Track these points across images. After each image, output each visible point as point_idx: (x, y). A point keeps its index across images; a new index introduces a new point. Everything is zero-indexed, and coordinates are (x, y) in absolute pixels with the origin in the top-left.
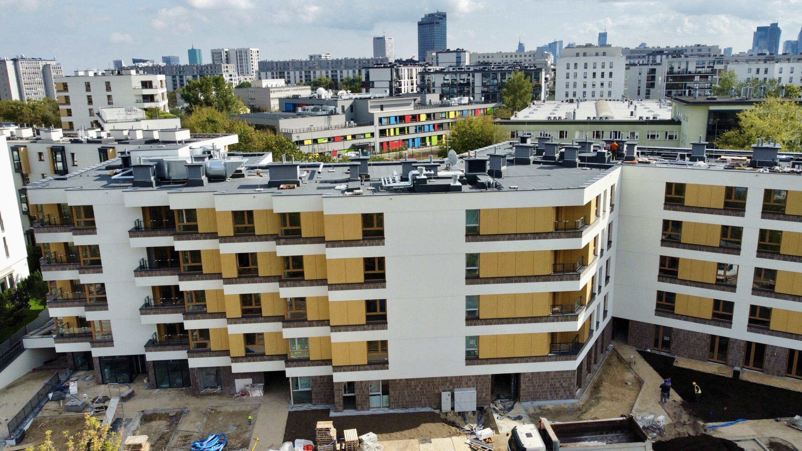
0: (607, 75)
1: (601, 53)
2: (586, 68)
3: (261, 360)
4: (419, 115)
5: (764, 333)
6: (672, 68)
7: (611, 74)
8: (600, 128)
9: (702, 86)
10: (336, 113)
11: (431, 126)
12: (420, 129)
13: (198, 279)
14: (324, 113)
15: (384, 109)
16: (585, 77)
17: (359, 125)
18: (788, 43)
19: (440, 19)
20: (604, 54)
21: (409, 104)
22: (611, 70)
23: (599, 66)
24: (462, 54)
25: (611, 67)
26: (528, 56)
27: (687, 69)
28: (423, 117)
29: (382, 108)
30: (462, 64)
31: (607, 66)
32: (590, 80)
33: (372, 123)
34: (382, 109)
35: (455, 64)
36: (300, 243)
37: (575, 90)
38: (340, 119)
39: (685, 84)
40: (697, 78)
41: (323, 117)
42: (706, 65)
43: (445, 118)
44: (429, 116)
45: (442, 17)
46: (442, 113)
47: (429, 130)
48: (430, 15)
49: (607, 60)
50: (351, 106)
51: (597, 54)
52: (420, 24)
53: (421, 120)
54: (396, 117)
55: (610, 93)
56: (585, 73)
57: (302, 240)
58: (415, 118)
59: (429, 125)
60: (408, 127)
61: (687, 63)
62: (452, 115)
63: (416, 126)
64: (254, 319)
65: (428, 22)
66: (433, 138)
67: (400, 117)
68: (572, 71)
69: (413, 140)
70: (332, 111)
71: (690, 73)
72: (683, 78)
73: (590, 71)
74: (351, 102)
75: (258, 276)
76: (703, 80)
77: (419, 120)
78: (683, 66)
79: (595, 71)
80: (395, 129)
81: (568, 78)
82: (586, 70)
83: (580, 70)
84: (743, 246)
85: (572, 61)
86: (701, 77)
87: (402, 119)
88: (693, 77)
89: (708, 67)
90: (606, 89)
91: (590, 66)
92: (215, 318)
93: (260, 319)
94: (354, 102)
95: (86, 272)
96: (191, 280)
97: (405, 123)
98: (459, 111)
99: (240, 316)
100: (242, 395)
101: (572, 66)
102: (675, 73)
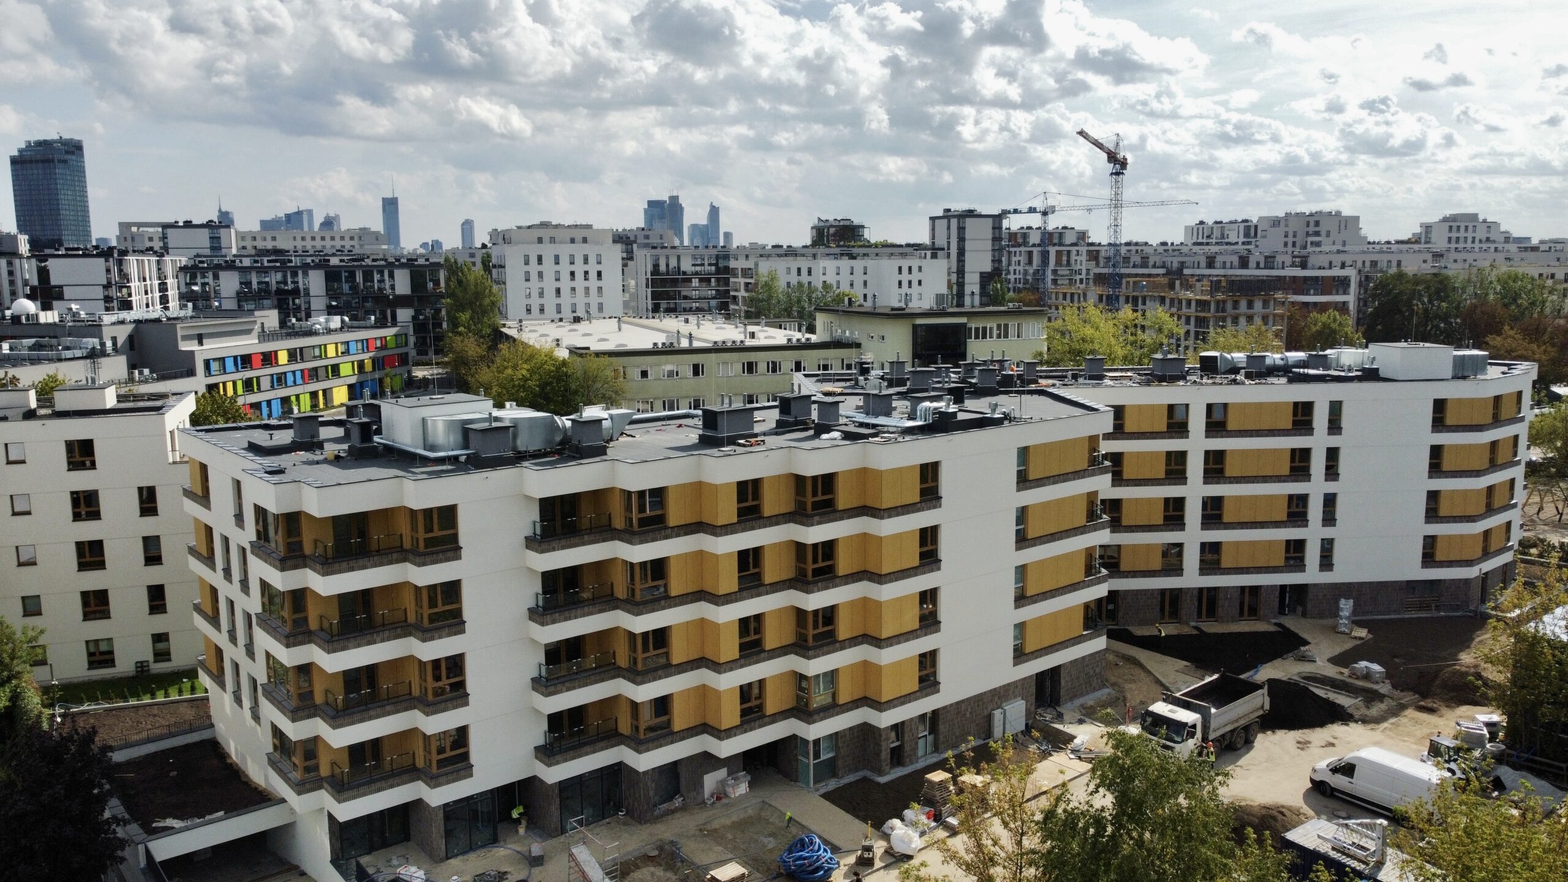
0: (593, 275)
1: (579, 238)
2: (557, 263)
3: (760, 727)
4: (276, 352)
5: (1215, 574)
6: (656, 266)
7: (599, 274)
8: (752, 357)
9: (703, 294)
10: (103, 353)
11: (298, 374)
12: (280, 380)
13: (663, 608)
14: (78, 353)
15: (204, 341)
16: (558, 280)
17: (163, 378)
18: (694, 227)
19: (67, 152)
20: (585, 240)
21: (248, 332)
22: (599, 267)
23: (579, 260)
24: (223, 231)
25: (599, 263)
26: (347, 238)
27: (679, 268)
28: (283, 358)
29: (200, 339)
30: (224, 251)
31: (592, 260)
32: (565, 284)
33: (191, 373)
34: (201, 343)
35: (208, 252)
36: (836, 520)
37: (542, 301)
38: (115, 367)
39: (679, 292)
40: (695, 282)
41: (82, 362)
42: (706, 263)
43: (320, 356)
44: (293, 355)
45: (72, 149)
46: (314, 347)
47: (295, 382)
48: (40, 144)
49: (591, 250)
50: (131, 338)
51: (573, 241)
52: (14, 161)
53: (280, 363)
54: (235, 358)
55: (601, 308)
56: (558, 272)
57: (838, 514)
58: (269, 359)
59: (294, 372)
60: (258, 378)
61: (679, 258)
62: (331, 351)
63: (272, 375)
64: (755, 658)
65: (39, 157)
66: (302, 397)
67: (242, 356)
68: (534, 268)
69: (269, 402)
70: (94, 348)
71: (684, 273)
72: (674, 282)
73: (565, 268)
74: (129, 329)
75: (763, 585)
76: (704, 284)
77: (277, 363)
78: (673, 263)
79: (572, 268)
80: (234, 383)
81: (527, 280)
82: (557, 268)
83: (548, 266)
84: (1189, 474)
85: (533, 251)
86: (701, 280)
87: (245, 361)
88: (690, 280)
89: (710, 265)
90: (594, 300)
91: (565, 260)
92: (685, 671)
93: (763, 655)
94: (135, 330)
95: (436, 635)
96: (653, 611)
97: (252, 369)
98: (342, 343)
99: (737, 656)
100: (718, 799)
101: (533, 260)
102: (663, 274)
